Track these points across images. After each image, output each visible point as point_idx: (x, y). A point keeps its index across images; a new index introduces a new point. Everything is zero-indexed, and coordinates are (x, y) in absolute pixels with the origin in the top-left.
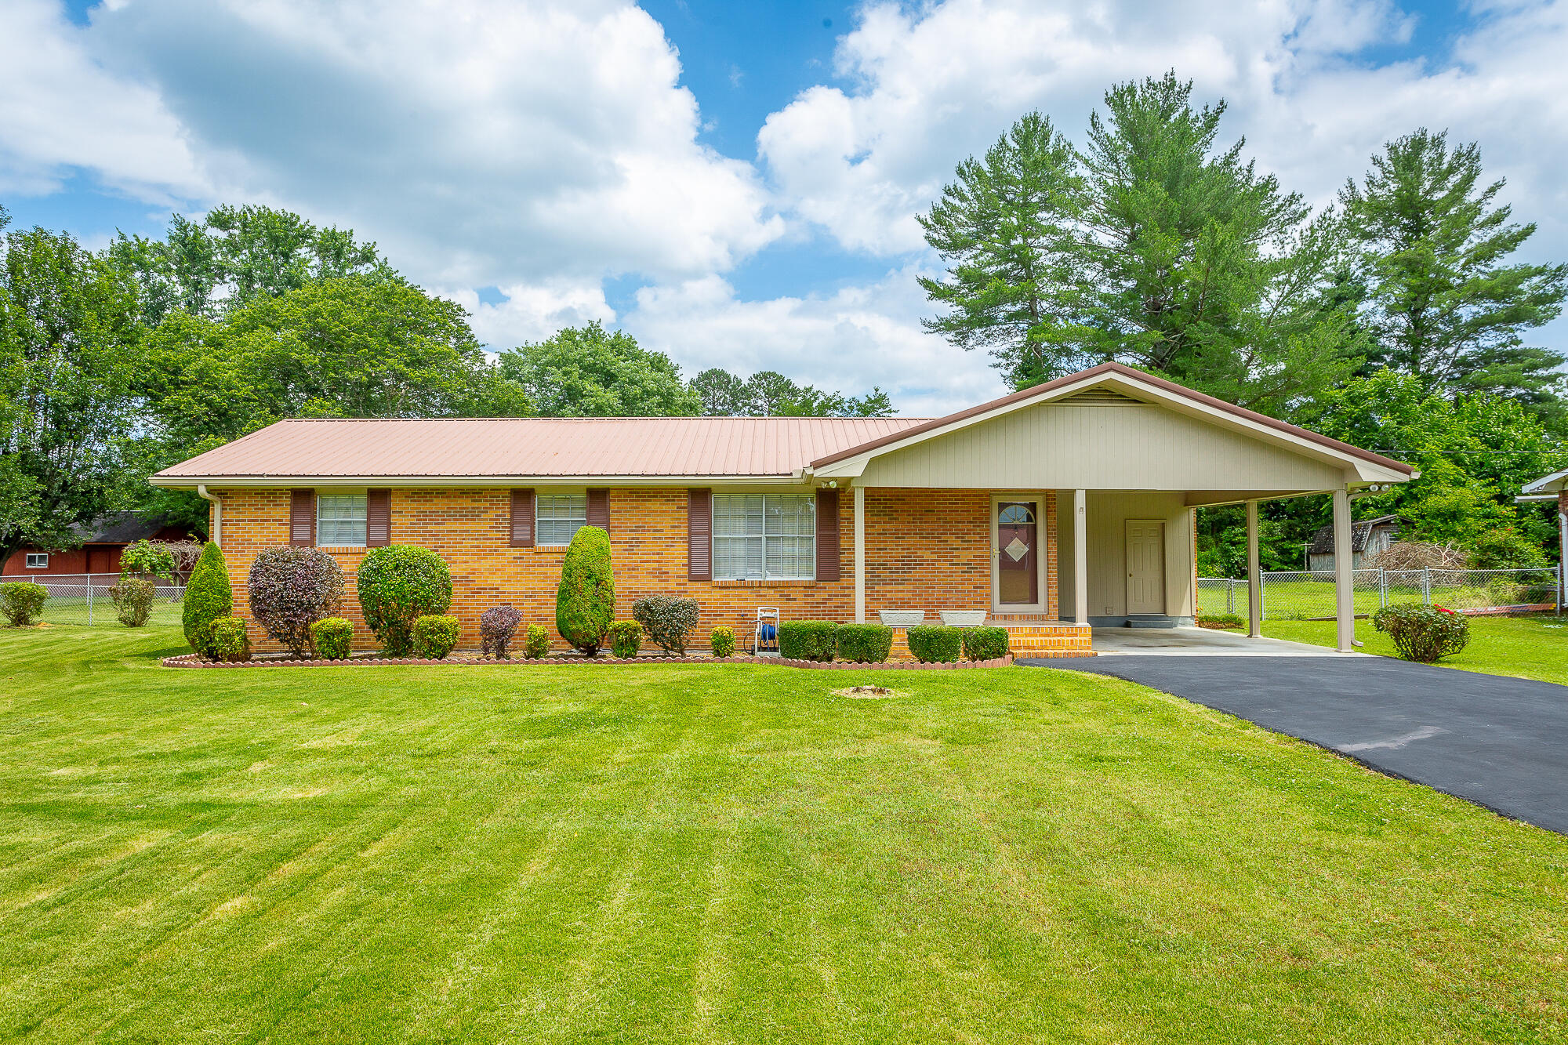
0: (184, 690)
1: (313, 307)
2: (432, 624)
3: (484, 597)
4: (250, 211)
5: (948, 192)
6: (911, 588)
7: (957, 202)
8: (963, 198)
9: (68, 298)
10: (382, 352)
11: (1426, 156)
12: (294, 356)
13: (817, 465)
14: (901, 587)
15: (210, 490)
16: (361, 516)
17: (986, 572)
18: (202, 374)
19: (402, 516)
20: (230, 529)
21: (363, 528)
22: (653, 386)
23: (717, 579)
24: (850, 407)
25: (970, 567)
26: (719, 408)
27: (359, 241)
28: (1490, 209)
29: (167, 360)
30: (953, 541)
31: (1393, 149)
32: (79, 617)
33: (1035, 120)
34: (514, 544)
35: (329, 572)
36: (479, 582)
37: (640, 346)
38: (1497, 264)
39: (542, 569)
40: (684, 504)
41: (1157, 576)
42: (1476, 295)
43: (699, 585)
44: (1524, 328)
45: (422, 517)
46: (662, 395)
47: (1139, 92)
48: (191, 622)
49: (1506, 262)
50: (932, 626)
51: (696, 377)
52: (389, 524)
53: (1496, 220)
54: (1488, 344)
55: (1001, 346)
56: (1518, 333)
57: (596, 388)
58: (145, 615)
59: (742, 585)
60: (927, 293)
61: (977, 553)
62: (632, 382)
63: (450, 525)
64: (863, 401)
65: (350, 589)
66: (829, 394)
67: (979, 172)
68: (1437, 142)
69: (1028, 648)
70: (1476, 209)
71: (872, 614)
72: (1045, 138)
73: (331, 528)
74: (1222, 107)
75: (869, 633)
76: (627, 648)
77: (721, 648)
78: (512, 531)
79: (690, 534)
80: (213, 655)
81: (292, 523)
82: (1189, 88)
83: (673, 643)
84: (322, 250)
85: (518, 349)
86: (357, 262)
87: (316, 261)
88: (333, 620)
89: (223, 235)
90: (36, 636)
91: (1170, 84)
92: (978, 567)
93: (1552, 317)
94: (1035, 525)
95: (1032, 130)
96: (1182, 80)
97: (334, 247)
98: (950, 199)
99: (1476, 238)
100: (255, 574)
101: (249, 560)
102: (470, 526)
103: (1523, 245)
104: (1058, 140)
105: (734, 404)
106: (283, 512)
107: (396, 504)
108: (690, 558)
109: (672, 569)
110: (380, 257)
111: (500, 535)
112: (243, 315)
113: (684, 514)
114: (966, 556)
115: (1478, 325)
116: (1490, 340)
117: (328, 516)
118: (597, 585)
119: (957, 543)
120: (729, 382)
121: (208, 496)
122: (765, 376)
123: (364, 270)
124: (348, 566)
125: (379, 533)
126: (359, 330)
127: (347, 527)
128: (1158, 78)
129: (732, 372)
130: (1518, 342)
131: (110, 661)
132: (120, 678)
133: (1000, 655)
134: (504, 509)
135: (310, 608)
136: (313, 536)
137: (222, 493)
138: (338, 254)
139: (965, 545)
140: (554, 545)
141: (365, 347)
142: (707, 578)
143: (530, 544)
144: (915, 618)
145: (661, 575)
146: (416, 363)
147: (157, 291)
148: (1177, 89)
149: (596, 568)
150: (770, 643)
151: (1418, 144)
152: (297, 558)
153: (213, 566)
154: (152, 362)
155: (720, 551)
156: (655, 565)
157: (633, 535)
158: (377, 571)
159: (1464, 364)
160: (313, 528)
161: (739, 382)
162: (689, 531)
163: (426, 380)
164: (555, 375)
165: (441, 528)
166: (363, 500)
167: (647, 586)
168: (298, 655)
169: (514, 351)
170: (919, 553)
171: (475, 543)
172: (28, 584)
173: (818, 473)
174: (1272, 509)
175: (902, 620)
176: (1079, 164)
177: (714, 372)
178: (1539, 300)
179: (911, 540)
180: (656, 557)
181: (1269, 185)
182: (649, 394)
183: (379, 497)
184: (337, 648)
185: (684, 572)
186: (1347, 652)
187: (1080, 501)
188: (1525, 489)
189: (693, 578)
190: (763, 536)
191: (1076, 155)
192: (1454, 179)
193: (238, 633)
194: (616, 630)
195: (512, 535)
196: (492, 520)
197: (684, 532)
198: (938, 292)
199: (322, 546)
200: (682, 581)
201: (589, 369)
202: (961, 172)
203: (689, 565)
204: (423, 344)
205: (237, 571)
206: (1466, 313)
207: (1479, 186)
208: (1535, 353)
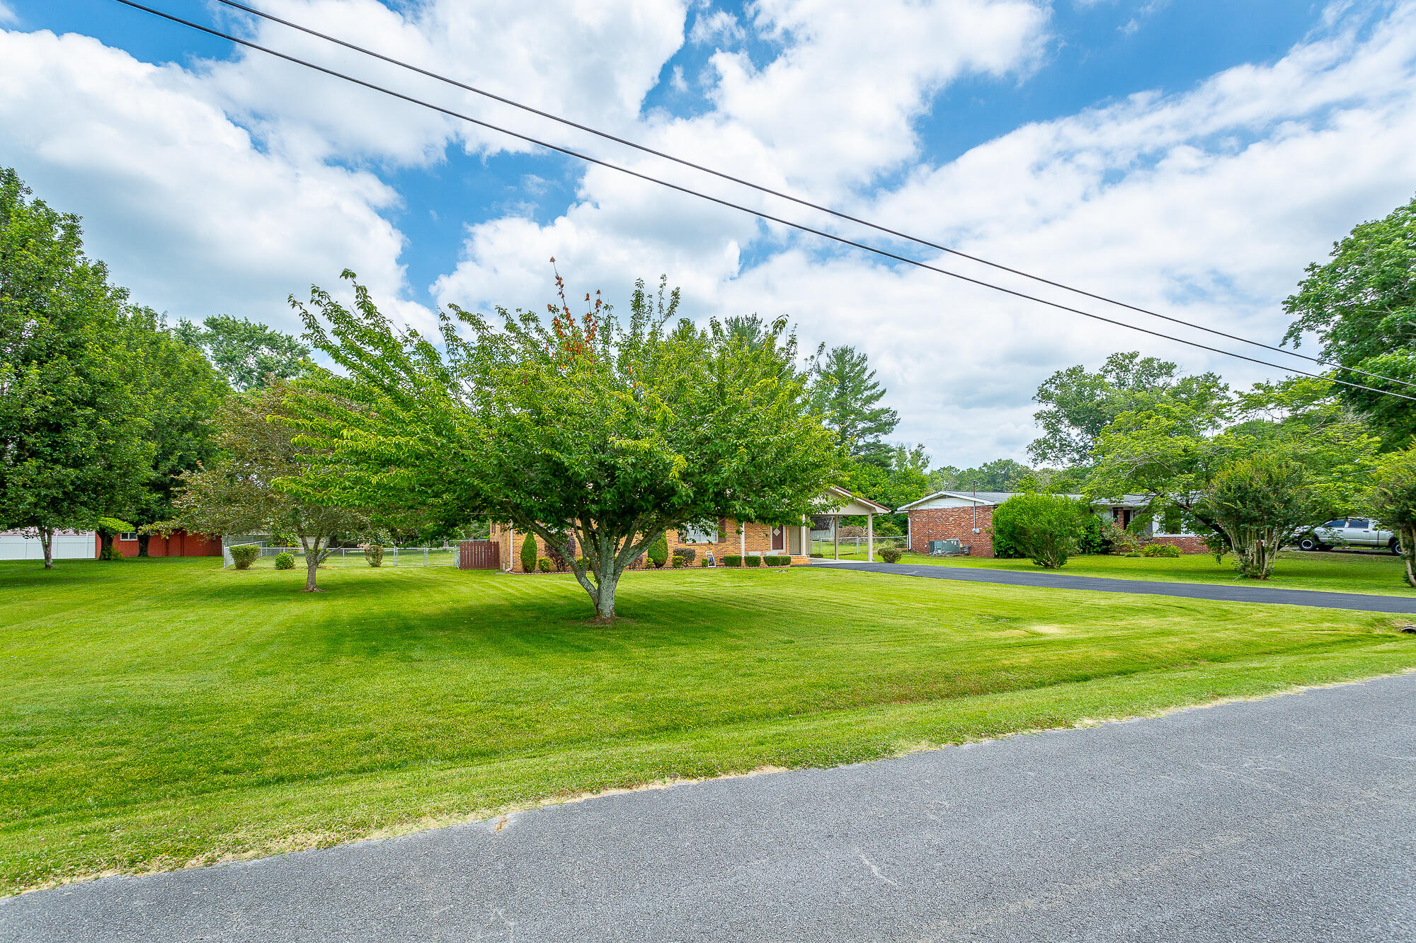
11: (848, 357)
17: (769, 539)
23: (687, 542)
25: (764, 538)
28: (871, 382)
31: (834, 351)
38: (873, 406)
42: (864, 418)
44: (882, 435)
47: (741, 320)
49: (876, 406)
50: (765, 555)
53: (874, 387)
56: (879, 437)
59: (695, 544)
61: (766, 533)
68: (852, 351)
70: (866, 381)
72: (693, 331)
82: (761, 322)
91: (754, 319)
93: (891, 431)
96: (759, 318)
99: (866, 394)
103: (881, 399)
114: (763, 534)
115: (864, 432)
116: (870, 439)
119: (760, 530)
128: (750, 316)
130: (880, 441)
133: (790, 564)
142: (684, 542)
144: (759, 552)
148: (756, 321)
151: (845, 351)
178: (886, 424)
185: (677, 540)
188: (898, 509)
189: (680, 542)
192: (857, 368)
200: (676, 543)
203: (679, 537)
206: (860, 426)
207: (867, 373)
208: (885, 446)
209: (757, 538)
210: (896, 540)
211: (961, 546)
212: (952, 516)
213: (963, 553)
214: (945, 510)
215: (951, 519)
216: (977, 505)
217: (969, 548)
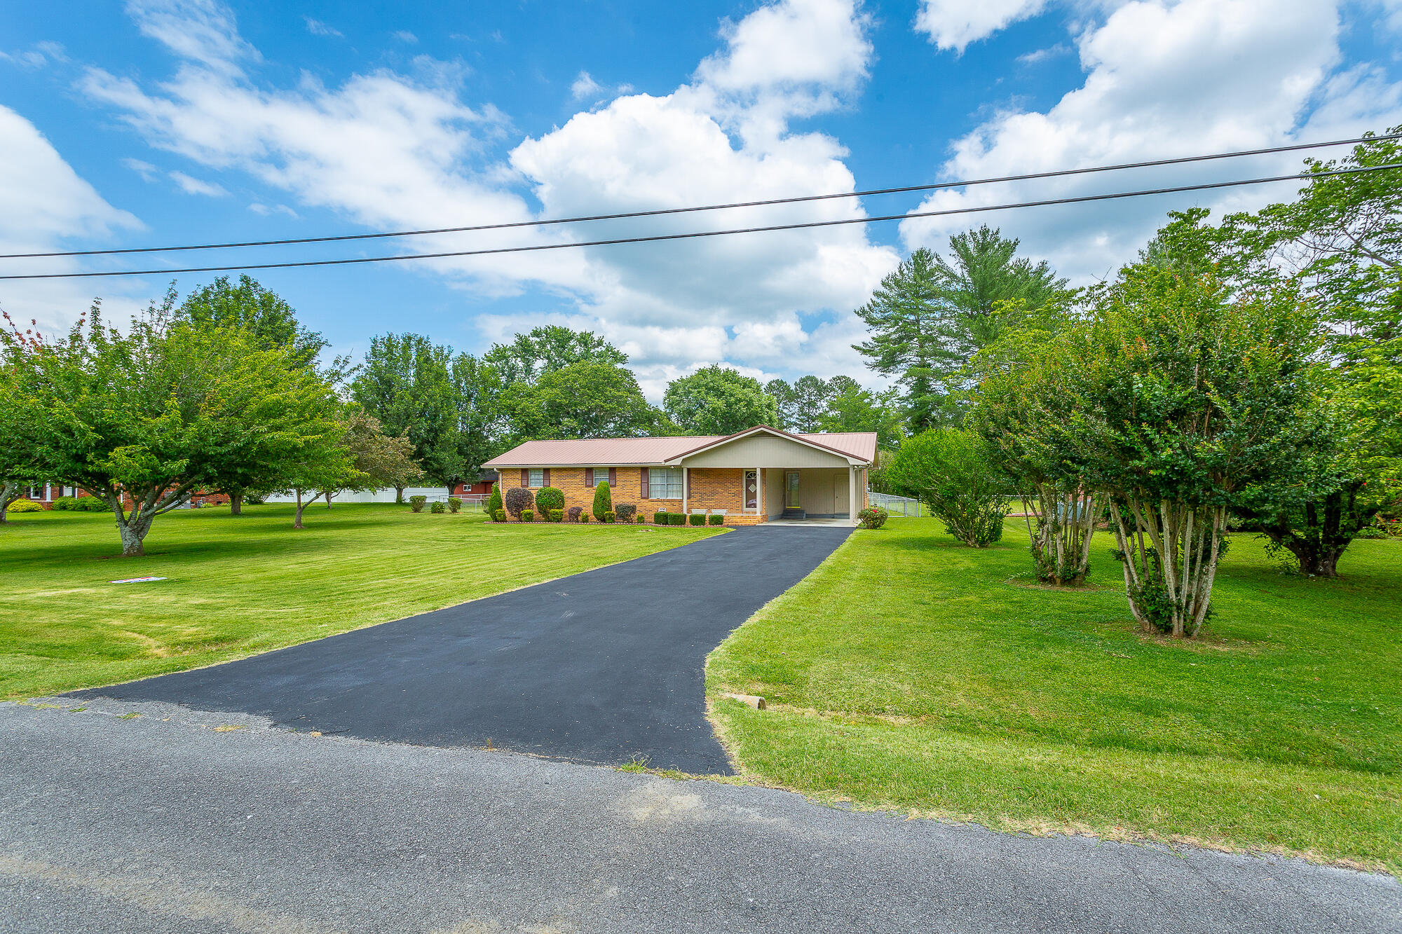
1: (566, 378)
2: (556, 512)
3: (574, 503)
4: (549, 327)
5: (876, 294)
8: (885, 297)
12: (558, 400)
13: (666, 461)
15: (499, 469)
16: (541, 477)
17: (740, 496)
18: (523, 410)
19: (553, 477)
20: (503, 482)
21: (542, 481)
23: (650, 498)
25: (735, 495)
27: (597, 336)
30: (728, 484)
32: (472, 510)
35: (530, 494)
36: (573, 499)
37: (739, 375)
39: (592, 494)
40: (640, 472)
41: (847, 497)
43: (643, 499)
45: (559, 477)
47: (967, 237)
48: (491, 510)
50: (705, 514)
52: (549, 479)
59: (658, 500)
61: (738, 490)
63: (568, 480)
65: (535, 500)
67: (895, 282)
71: (689, 510)
73: (533, 481)
74: (1018, 240)
75: (680, 516)
76: (612, 520)
77: (641, 520)
78: (585, 481)
79: (642, 483)
80: (495, 520)
81: (521, 480)
82: (998, 232)
83: (624, 519)
84: (580, 342)
86: (594, 347)
87: (577, 348)
88: (528, 510)
89: (538, 340)
90: (457, 517)
91: (986, 231)
92: (738, 494)
95: (922, 258)
96: (991, 229)
97: (585, 340)
98: (877, 297)
100: (509, 495)
101: (506, 492)
102: (573, 480)
106: (519, 476)
107: (551, 473)
108: (642, 490)
109: (636, 495)
110: (606, 341)
111: (582, 483)
112: (546, 377)
113: (640, 476)
114: (733, 490)
117: (532, 477)
118: (608, 499)
119: (730, 486)
120: (818, 383)
121: (498, 471)
122: (839, 378)
123: (599, 349)
124: (536, 492)
125: (546, 482)
127: (537, 481)
128: (977, 230)
129: (819, 377)
133: (720, 524)
134: (583, 476)
135: (523, 506)
137: (501, 470)
138: (586, 344)
139: (734, 486)
140: (597, 485)
143: (589, 485)
144: (705, 511)
145: (631, 496)
149: (603, 495)
152: (522, 490)
153: (498, 493)
155: (653, 488)
156: (630, 493)
157: (624, 483)
158: (543, 494)
160: (527, 481)
163: (611, 409)
164: (694, 393)
165: (565, 480)
166: (542, 472)
167: (627, 501)
168: (520, 520)
170: (717, 489)
171: (575, 486)
175: (699, 513)
177: (808, 377)
180: (631, 490)
183: (546, 471)
184: (530, 518)
185: (639, 495)
187: (758, 471)
190: (666, 483)
193: (504, 514)
194: (611, 514)
195: (585, 483)
196: (580, 478)
197: (640, 482)
199: (529, 486)
201: (711, 389)
204: (611, 391)
205: (503, 493)
209: (726, 494)
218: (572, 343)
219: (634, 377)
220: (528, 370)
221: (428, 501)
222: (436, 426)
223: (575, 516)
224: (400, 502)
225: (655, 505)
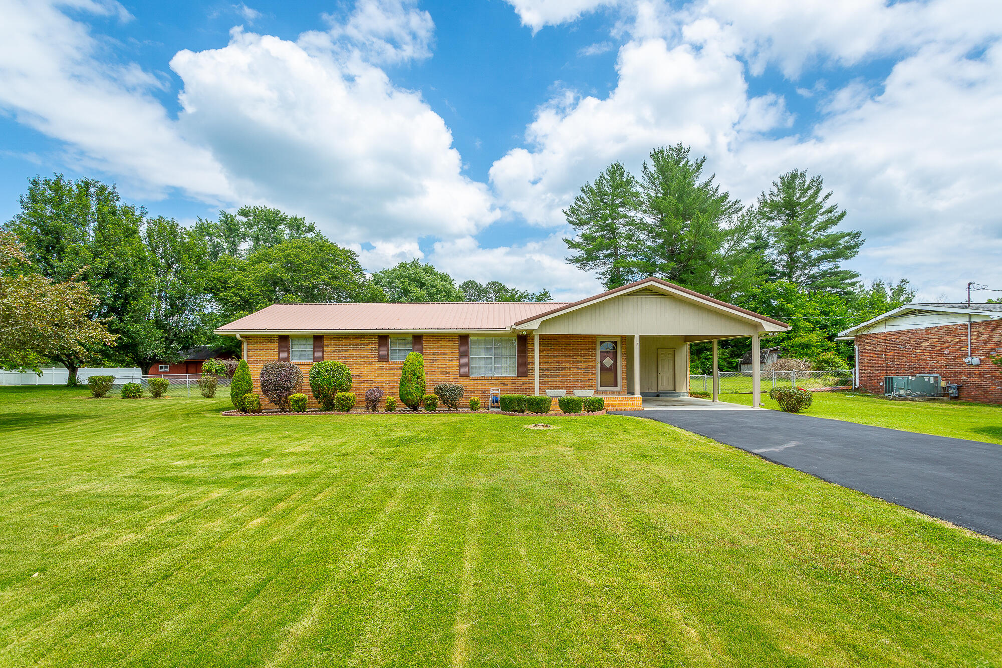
0: (232, 426)
1: (287, 252)
2: (343, 396)
3: (366, 384)
4: (257, 208)
5: (577, 199)
6: (560, 379)
7: (581, 204)
8: (584, 202)
9: (175, 249)
10: (318, 273)
11: (797, 181)
12: (279, 275)
13: (517, 324)
14: (555, 379)
15: (242, 336)
16: (310, 348)
17: (594, 372)
18: (237, 283)
19: (329, 348)
20: (251, 354)
21: (311, 353)
22: (441, 287)
23: (472, 376)
24: (533, 298)
25: (587, 370)
26: (473, 298)
27: (307, 222)
28: (827, 205)
29: (220, 277)
30: (579, 359)
31: (782, 178)
32: (184, 393)
33: (617, 165)
34: (380, 360)
35: (296, 373)
36: (364, 378)
37: (436, 270)
38: (829, 231)
39: (393, 372)
40: (457, 342)
41: (672, 374)
42: (819, 245)
43: (464, 378)
44: (841, 260)
45: (338, 348)
46: (446, 292)
47: (666, 153)
48: (234, 396)
49: (833, 230)
50: (569, 397)
51: (461, 284)
52: (323, 351)
53: (830, 211)
54: (825, 268)
55: (602, 270)
56: (838, 263)
57: (416, 289)
58: (213, 393)
59: (483, 379)
60: (567, 246)
61: (590, 364)
62: (432, 286)
63: (351, 352)
64: (538, 294)
65: (306, 380)
66: (522, 291)
67: (591, 190)
68: (803, 175)
69: (613, 406)
70: (820, 206)
71: (542, 391)
72: (622, 173)
73: (297, 353)
74: (704, 160)
75: (541, 400)
76: (431, 407)
77: (474, 407)
78: (379, 354)
79: (460, 356)
80: (245, 410)
81: (279, 351)
82: (689, 150)
83: (452, 405)
84: (290, 227)
85: (380, 272)
86: (307, 232)
87: (287, 231)
88: (299, 395)
89: (245, 220)
90: (165, 402)
91: (680, 149)
92: (591, 369)
93: (854, 256)
94: (616, 351)
95: (616, 170)
96: (685, 146)
97: (296, 225)
98: (578, 202)
99: (821, 219)
100: (263, 374)
101: (260, 368)
102: (360, 352)
103: (840, 222)
104: (628, 174)
105: (479, 296)
106: (275, 346)
107: (326, 342)
108: (459, 366)
109: (452, 372)
110: (317, 229)
111: (373, 356)
112: (255, 256)
113: (457, 347)
114: (585, 365)
115: (819, 260)
116: (825, 266)
117: (295, 348)
118: (418, 379)
119: (580, 359)
120: (477, 286)
121: (241, 339)
122: (493, 283)
123: (309, 235)
124: (305, 371)
125: (318, 355)
126: (308, 263)
127: (304, 353)
128: (674, 146)
129: (478, 282)
130: (837, 267)
131: (198, 413)
132: (203, 421)
133: (601, 410)
134: (375, 345)
135: (288, 389)
136: (289, 357)
137: (247, 337)
138: (298, 228)
139: (585, 360)
140: (398, 361)
141: (311, 271)
142: (467, 376)
143: (387, 360)
144: (562, 394)
145: (447, 374)
146: (334, 278)
147: (215, 246)
148: (683, 151)
149: (417, 371)
150: (496, 405)
151: (794, 176)
152: (282, 367)
153: (244, 371)
154: (214, 278)
155: (473, 363)
156: (444, 370)
157: (434, 356)
158: (318, 373)
159: (813, 277)
160: (289, 353)
161: (482, 286)
162: (459, 353)
163: (339, 286)
164: (397, 283)
165: (347, 353)
166: (311, 341)
167: (440, 379)
168: (283, 410)
169: (379, 273)
170: (564, 364)
171: (362, 360)
172: (161, 379)
173: (518, 328)
174: (724, 343)
175: (556, 394)
176: (638, 186)
177: (470, 281)
178: (848, 248)
179: (561, 358)
180: (444, 366)
181: (726, 196)
182: (440, 291)
183: (318, 339)
184: (301, 407)
185: (457, 372)
186: (757, 408)
187: (637, 340)
188: (839, 334)
189: (461, 375)
190: (493, 356)
191: (636, 182)
192: (810, 192)
193: (256, 401)
194: (426, 399)
195: (379, 356)
196: (370, 350)
197: (457, 355)
198: (573, 245)
199: (293, 361)
200: (456, 377)
201: (413, 280)
202: (583, 190)
203: (459, 369)
204: (337, 269)
205: (255, 372)
206: (814, 254)
207: (822, 195)
208: (845, 272)
209: (575, 370)
210: (838, 374)
211: (943, 384)
212: (926, 340)
213: (948, 395)
214: (914, 332)
215: (925, 344)
216: (974, 320)
217: (959, 388)
218: (282, 227)
219: (357, 258)
220: (234, 251)
221: (116, 382)
222: (128, 290)
223: (373, 404)
224: (73, 384)
225: (480, 386)
